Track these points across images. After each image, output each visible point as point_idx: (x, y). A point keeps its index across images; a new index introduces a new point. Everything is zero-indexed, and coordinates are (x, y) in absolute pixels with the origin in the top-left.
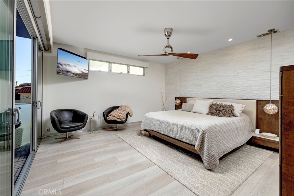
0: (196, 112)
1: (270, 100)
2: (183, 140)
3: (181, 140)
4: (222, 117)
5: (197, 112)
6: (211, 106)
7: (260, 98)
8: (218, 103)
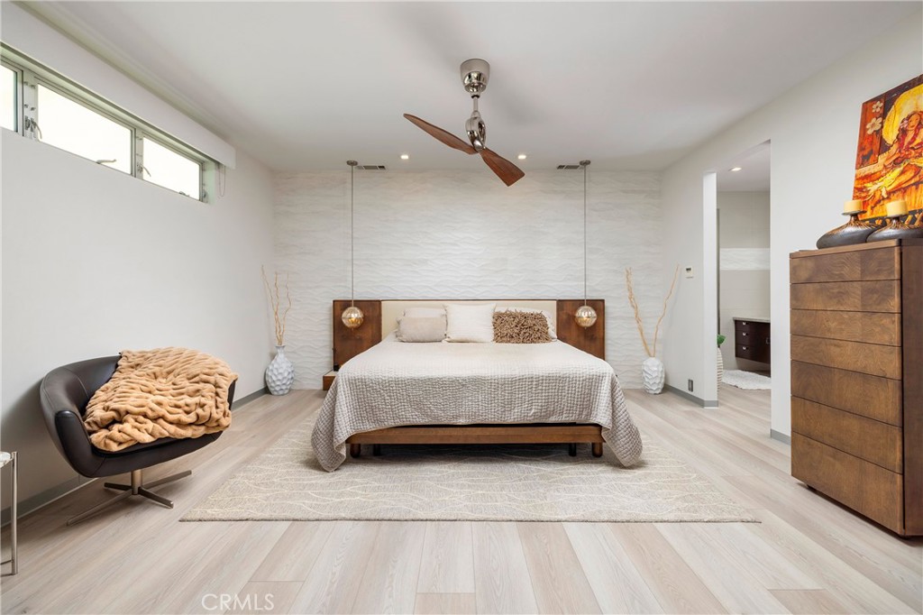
0: (464, 338)
1: (583, 298)
2: (553, 419)
3: (544, 421)
4: (532, 342)
5: (469, 339)
6: (499, 319)
7: (574, 295)
8: (512, 309)
